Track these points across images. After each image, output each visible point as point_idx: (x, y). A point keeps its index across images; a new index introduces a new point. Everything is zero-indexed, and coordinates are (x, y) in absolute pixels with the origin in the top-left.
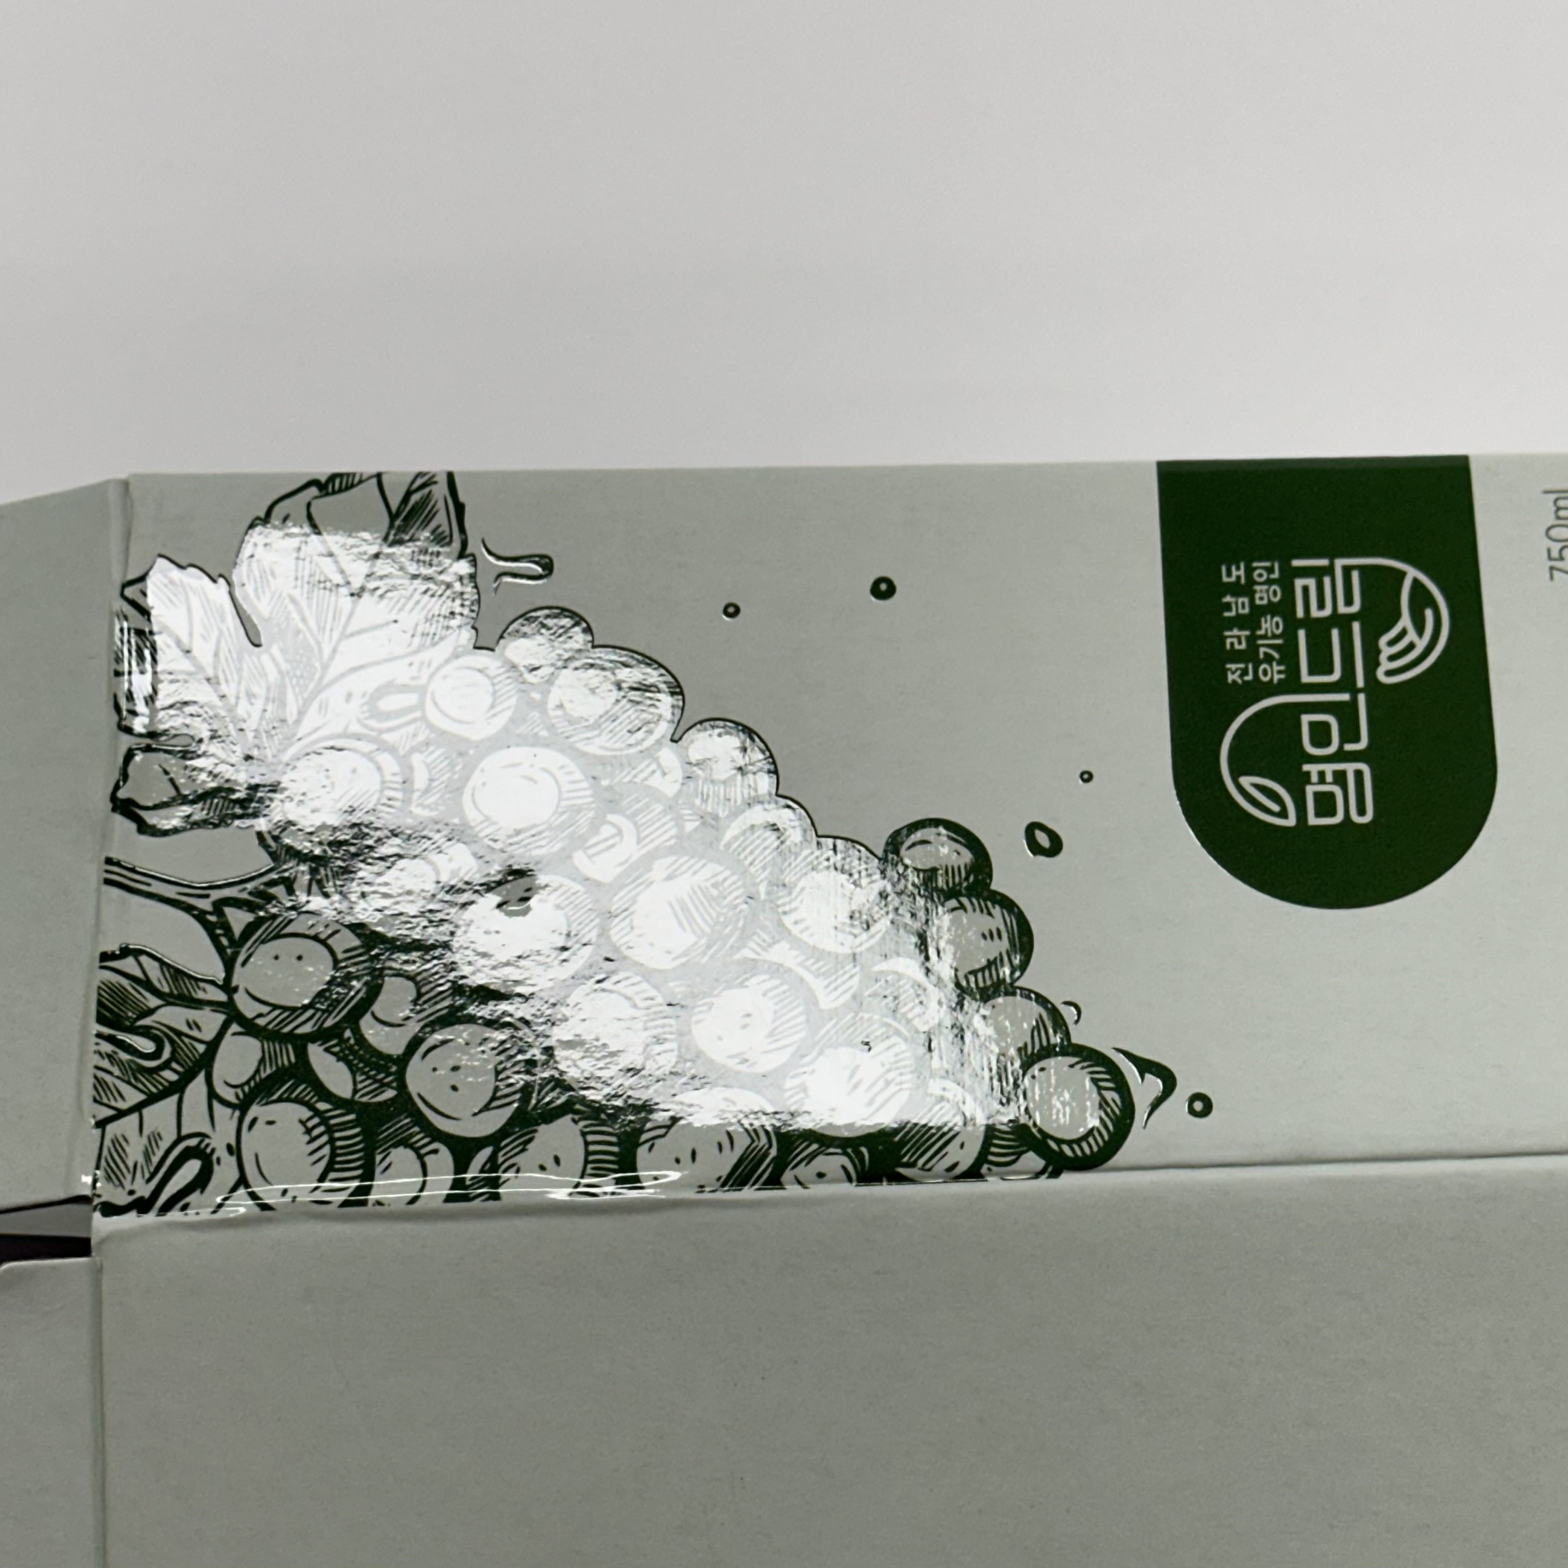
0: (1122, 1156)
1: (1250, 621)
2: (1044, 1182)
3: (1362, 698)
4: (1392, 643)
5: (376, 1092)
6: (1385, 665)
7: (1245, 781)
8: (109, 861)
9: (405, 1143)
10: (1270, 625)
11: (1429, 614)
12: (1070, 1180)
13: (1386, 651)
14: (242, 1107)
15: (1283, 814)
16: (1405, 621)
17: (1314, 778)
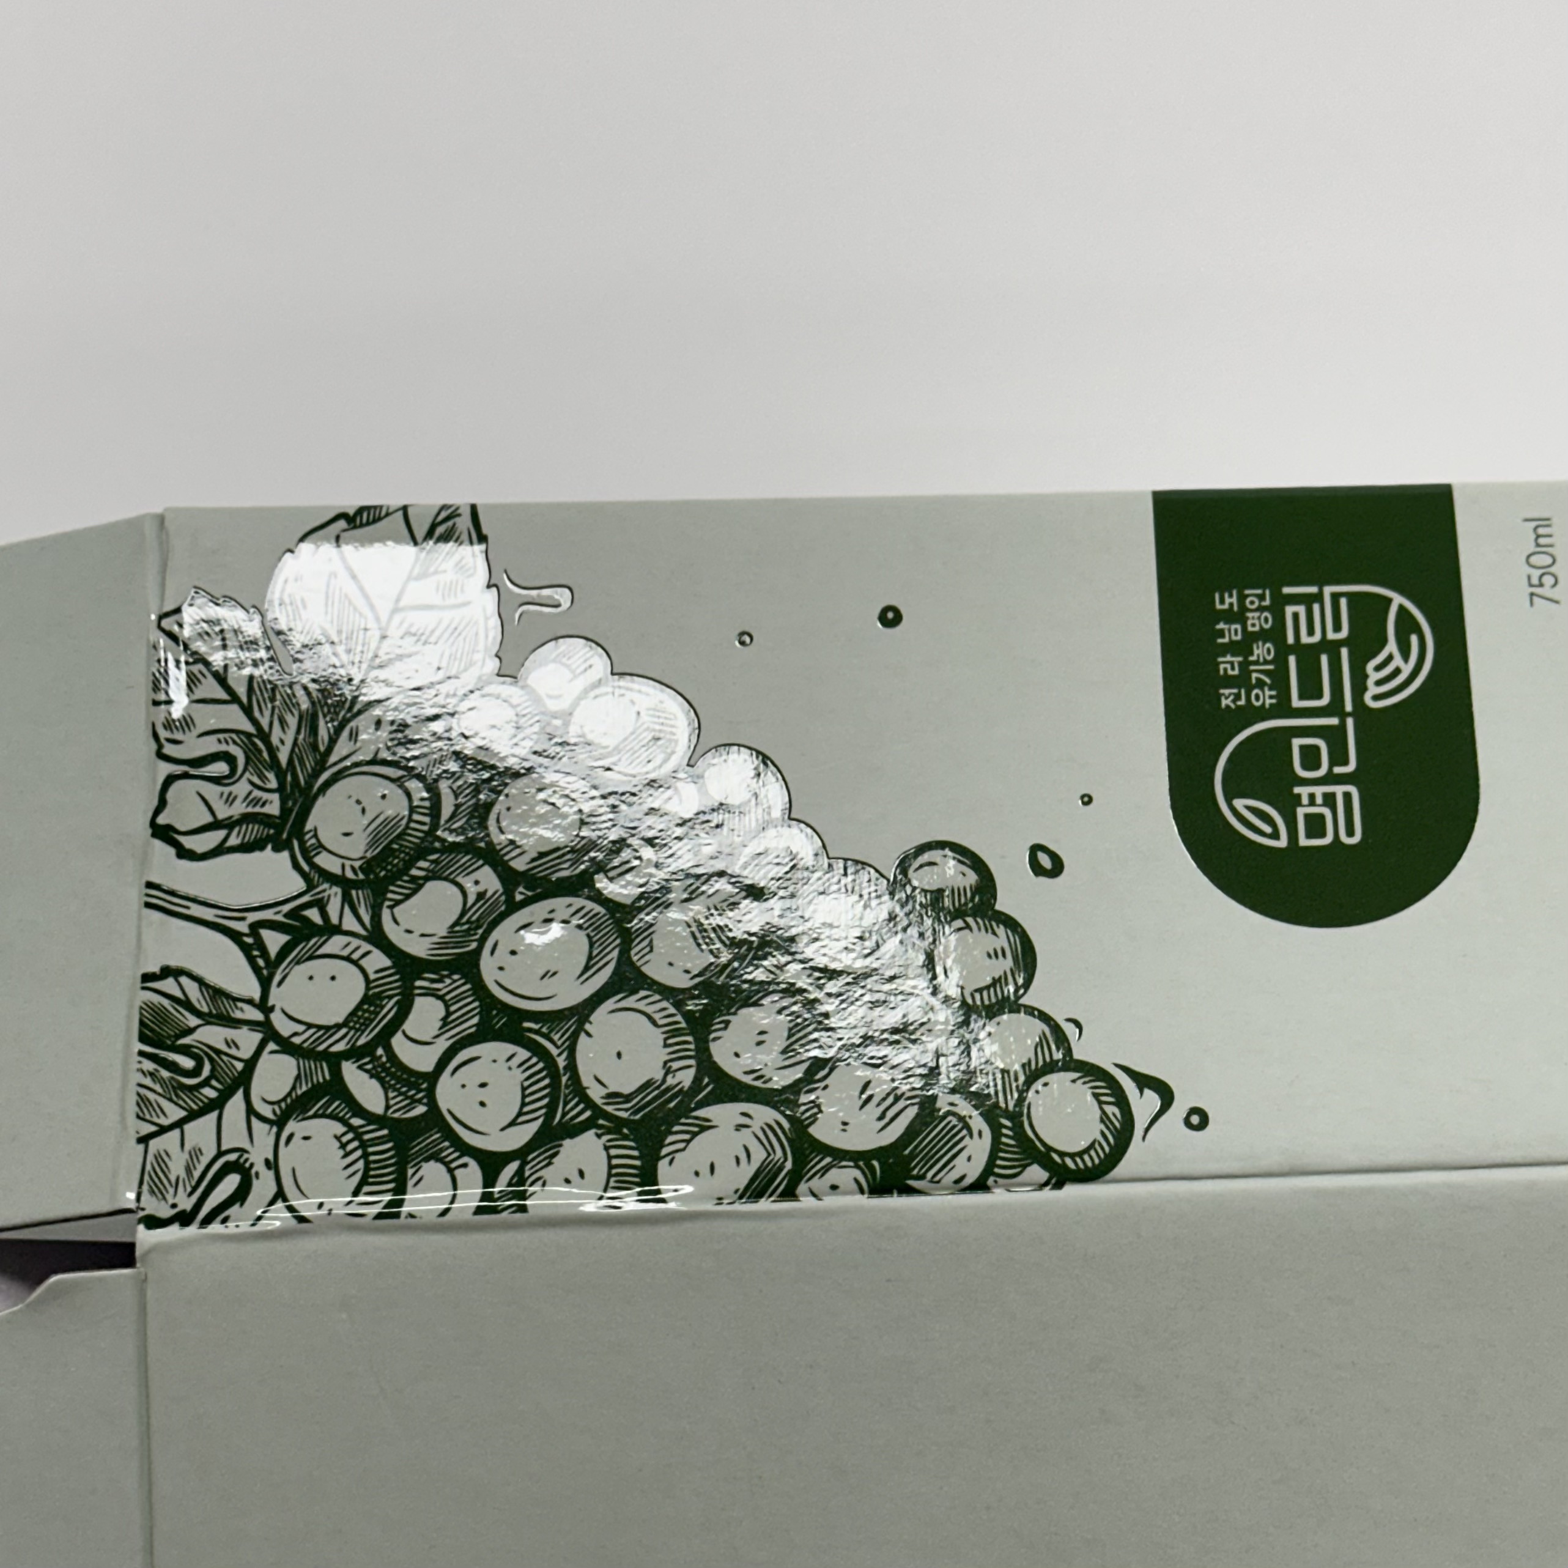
0: (1125, 1167)
1: (1243, 648)
2: (1048, 1193)
3: (1350, 722)
4: (1379, 668)
5: (410, 1107)
6: (1372, 690)
7: (1239, 803)
8: (150, 885)
9: (436, 1157)
10: (1262, 651)
11: (1414, 639)
12: (1072, 1191)
13: (1373, 676)
14: (280, 1123)
15: (1275, 835)
16: (1392, 647)
17: (1305, 800)
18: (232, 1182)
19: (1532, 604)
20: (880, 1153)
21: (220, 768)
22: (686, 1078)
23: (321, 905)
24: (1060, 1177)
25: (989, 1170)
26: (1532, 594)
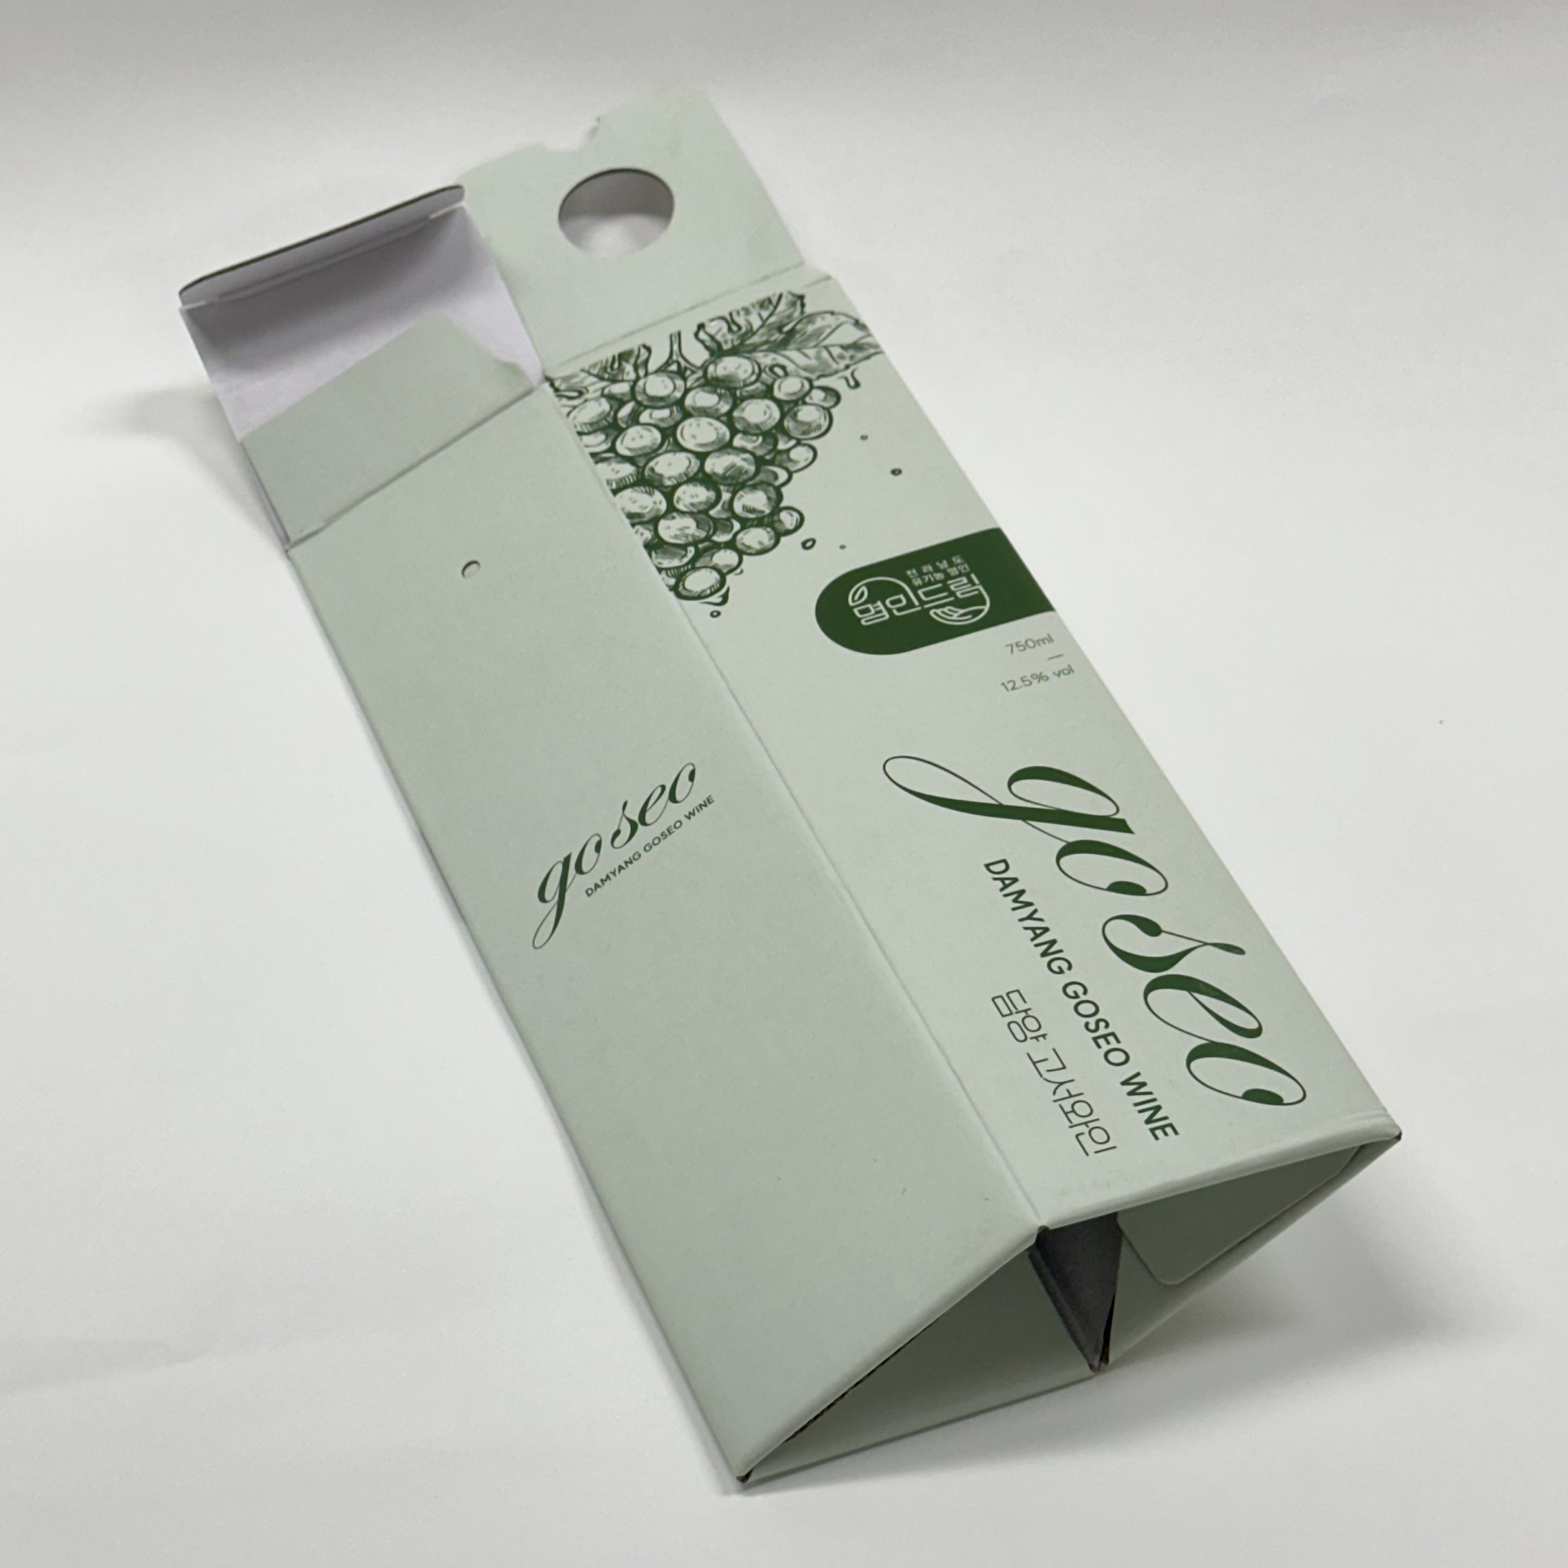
1: (937, 570)
2: (666, 589)
3: (919, 608)
4: (950, 610)
6: (939, 611)
7: (865, 589)
10: (939, 576)
11: (969, 617)
13: (946, 609)
15: (853, 601)
16: (962, 611)
17: (875, 605)
18: (575, 394)
19: (1007, 646)
20: (661, 540)
21: (735, 328)
22: (668, 483)
23: (693, 372)
24: (674, 589)
25: (666, 569)
26: (1012, 646)
